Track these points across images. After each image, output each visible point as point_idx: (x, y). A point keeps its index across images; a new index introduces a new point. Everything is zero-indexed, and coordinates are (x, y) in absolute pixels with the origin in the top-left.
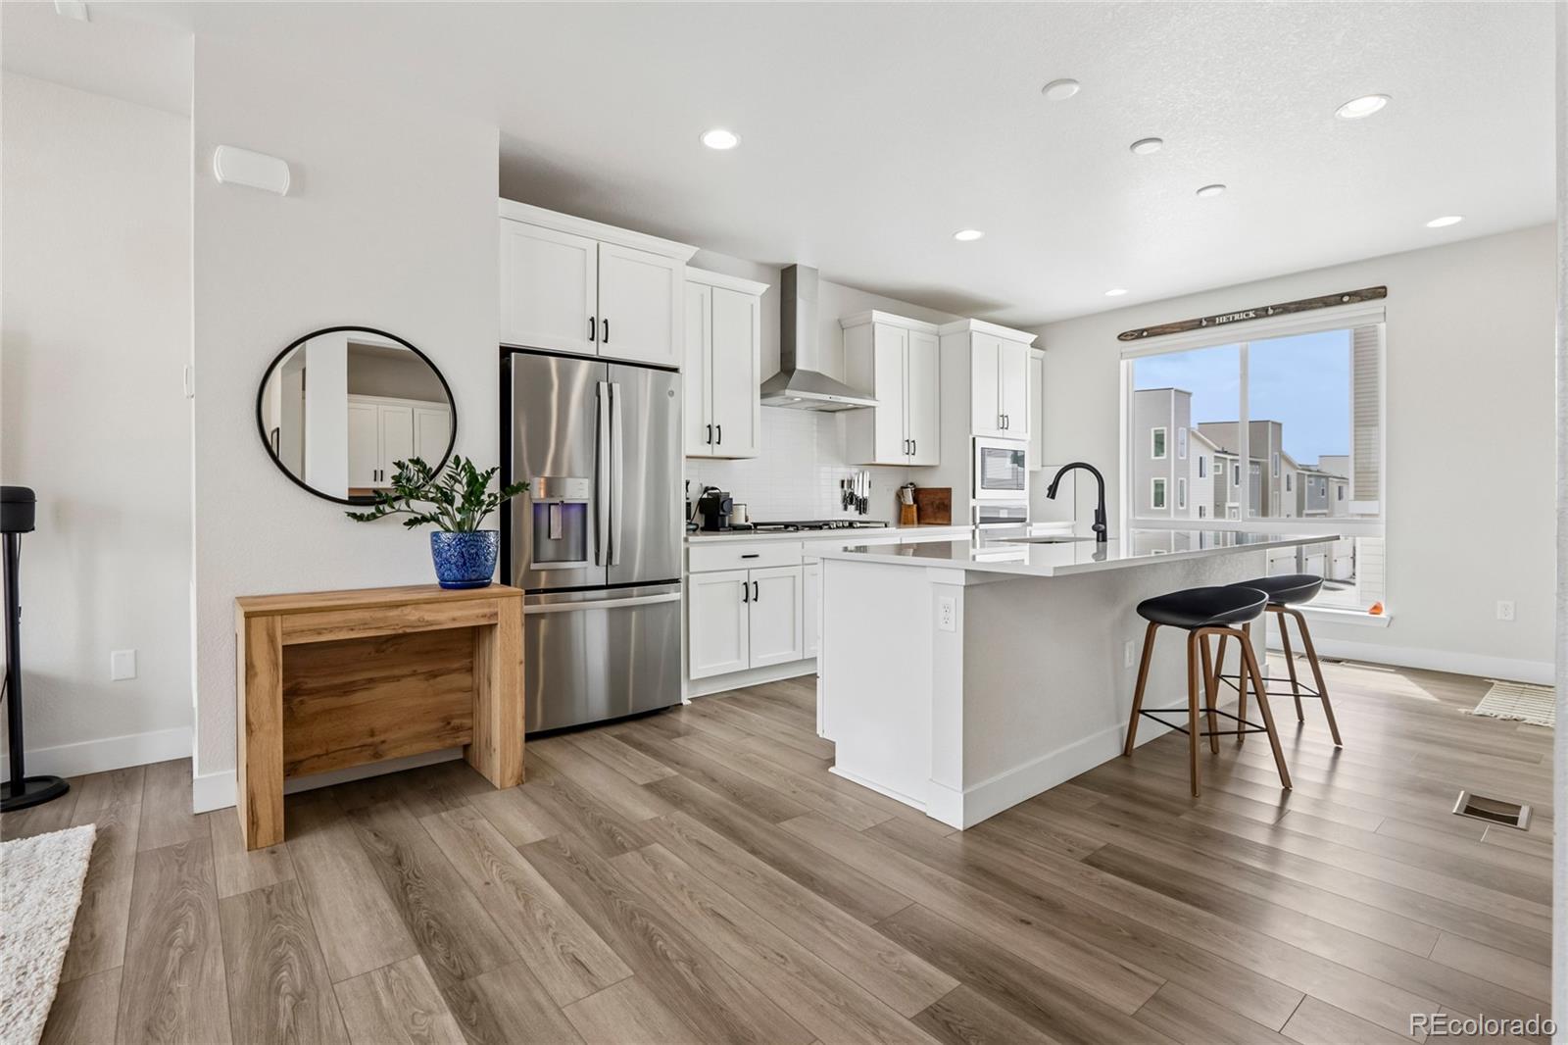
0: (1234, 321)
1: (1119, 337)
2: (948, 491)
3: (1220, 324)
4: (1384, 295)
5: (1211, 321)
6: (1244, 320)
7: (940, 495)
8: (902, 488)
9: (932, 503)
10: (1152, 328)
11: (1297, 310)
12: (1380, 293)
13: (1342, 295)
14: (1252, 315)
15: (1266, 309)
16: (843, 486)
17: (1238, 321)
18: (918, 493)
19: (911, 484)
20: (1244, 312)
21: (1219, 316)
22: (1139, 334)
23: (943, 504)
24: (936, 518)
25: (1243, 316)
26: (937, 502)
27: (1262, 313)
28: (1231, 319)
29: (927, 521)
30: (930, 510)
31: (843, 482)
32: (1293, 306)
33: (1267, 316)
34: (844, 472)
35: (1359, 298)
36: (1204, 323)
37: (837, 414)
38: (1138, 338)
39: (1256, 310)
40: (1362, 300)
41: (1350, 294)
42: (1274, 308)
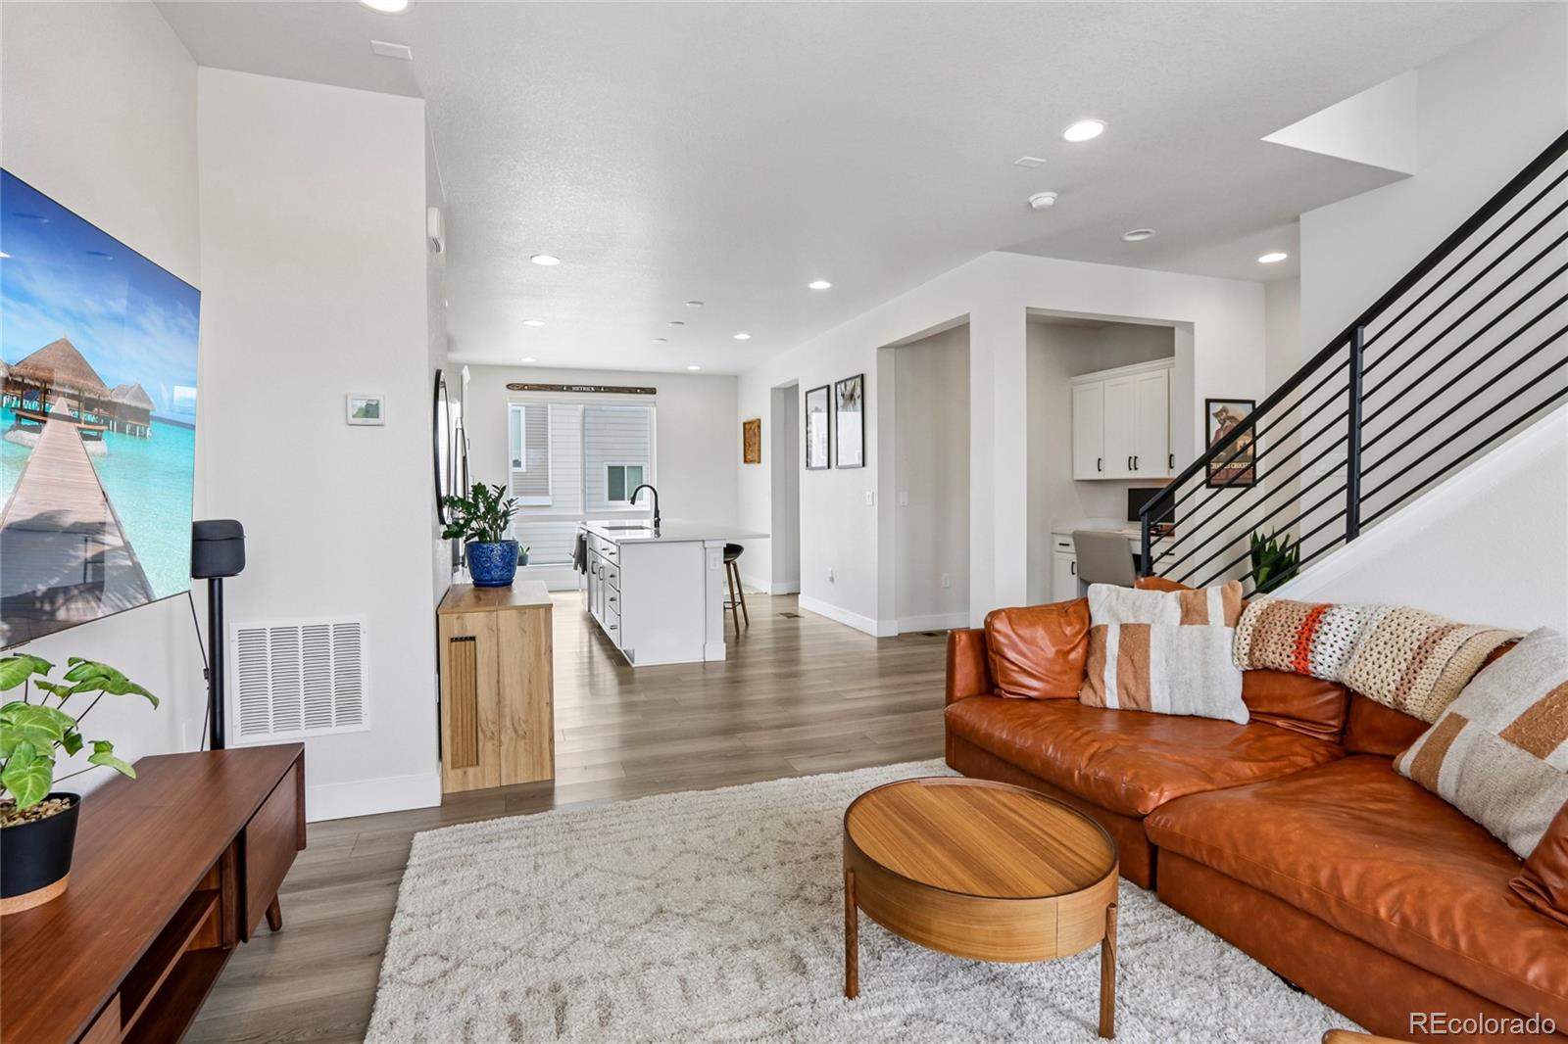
0: (583, 391)
1: (508, 386)
3: (574, 391)
4: (655, 393)
5: (570, 388)
6: (588, 391)
10: (531, 385)
11: (616, 392)
12: (652, 391)
13: (637, 389)
14: (592, 389)
15: (600, 388)
17: (585, 391)
20: (589, 386)
21: (575, 386)
22: (522, 387)
25: (588, 389)
27: (598, 389)
28: (581, 389)
32: (615, 389)
33: (600, 392)
36: (565, 388)
38: (521, 389)
39: (595, 387)
40: (645, 393)
41: (641, 389)
42: (605, 388)
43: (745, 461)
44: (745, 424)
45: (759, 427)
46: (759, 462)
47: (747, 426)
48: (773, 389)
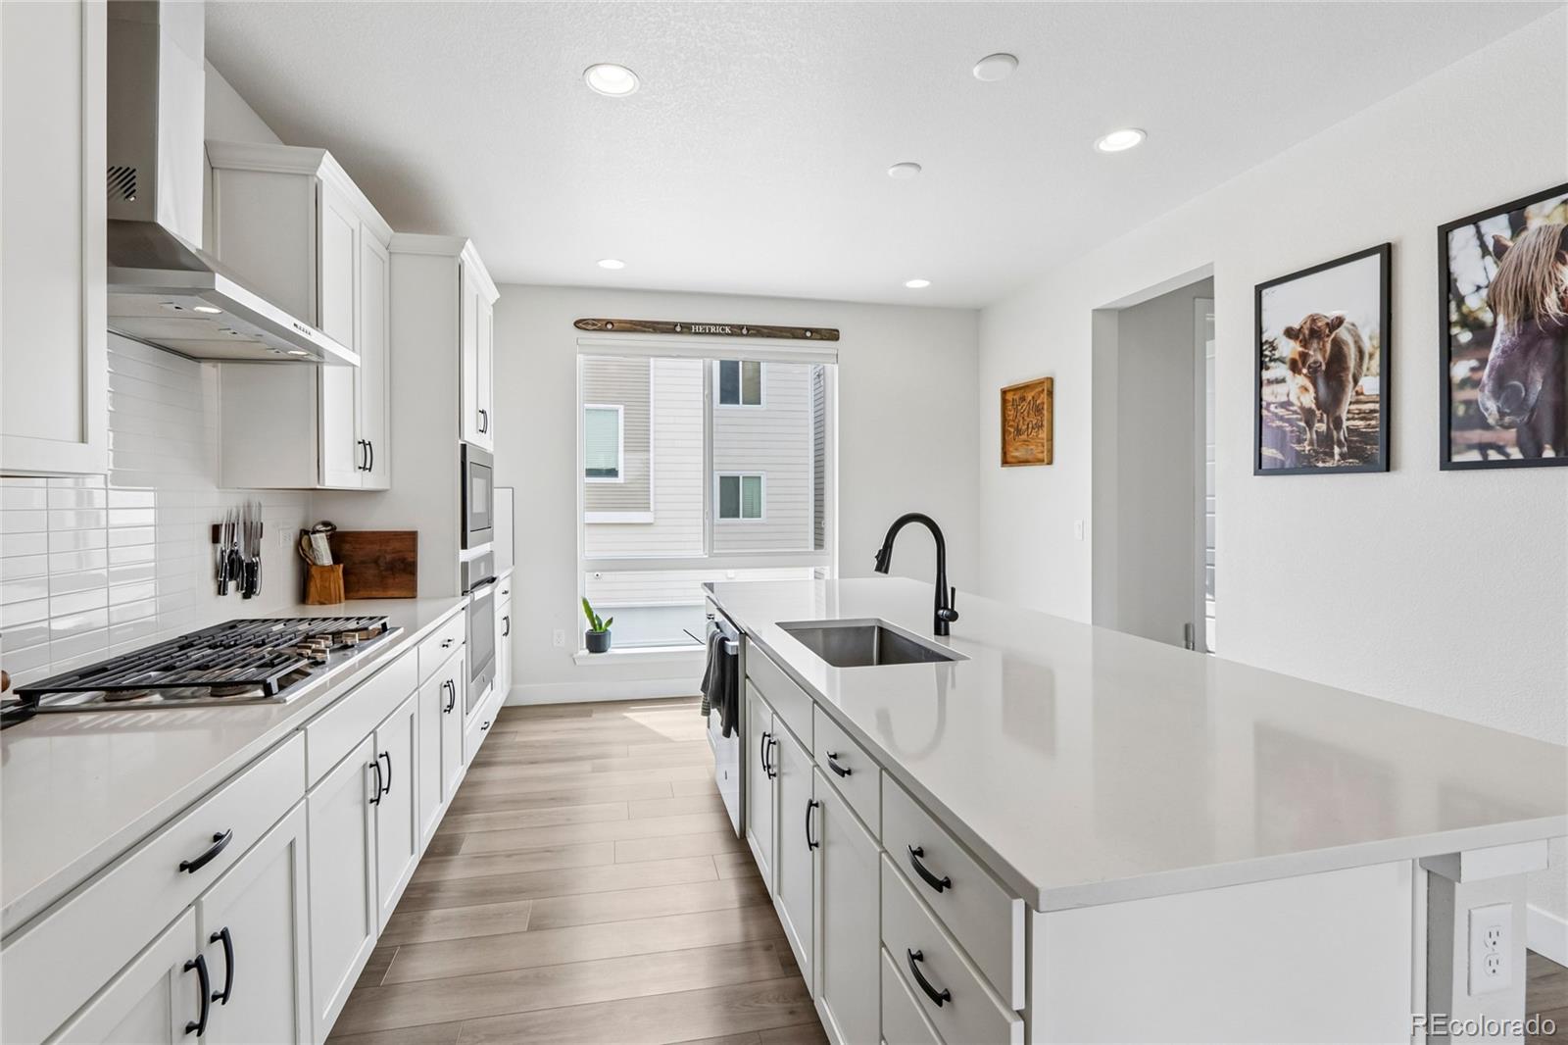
0: (710, 334)
1: (577, 322)
2: (412, 536)
3: (696, 333)
4: (837, 338)
5: (686, 328)
6: (719, 334)
7: (396, 545)
8: (304, 532)
9: (376, 562)
10: (620, 322)
11: (769, 336)
12: (832, 335)
13: (807, 330)
14: (727, 330)
15: (741, 327)
16: (215, 539)
17: (714, 334)
18: (337, 539)
19: (325, 524)
20: (720, 325)
21: (696, 324)
22: (601, 326)
23: (403, 560)
24: (384, 587)
25: (719, 330)
26: (389, 557)
27: (738, 330)
28: (708, 330)
29: (362, 593)
30: (370, 573)
31: (216, 529)
32: (766, 331)
33: (742, 335)
34: (219, 506)
35: (819, 336)
36: (678, 329)
37: (206, 367)
38: (600, 330)
39: (732, 326)
40: (822, 339)
41: (812, 331)
42: (749, 328)
43: (1005, 462)
44: (1004, 392)
45: (1051, 394)
46: (1050, 462)
47: (1009, 397)
48: (1096, 311)
